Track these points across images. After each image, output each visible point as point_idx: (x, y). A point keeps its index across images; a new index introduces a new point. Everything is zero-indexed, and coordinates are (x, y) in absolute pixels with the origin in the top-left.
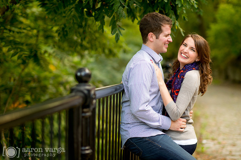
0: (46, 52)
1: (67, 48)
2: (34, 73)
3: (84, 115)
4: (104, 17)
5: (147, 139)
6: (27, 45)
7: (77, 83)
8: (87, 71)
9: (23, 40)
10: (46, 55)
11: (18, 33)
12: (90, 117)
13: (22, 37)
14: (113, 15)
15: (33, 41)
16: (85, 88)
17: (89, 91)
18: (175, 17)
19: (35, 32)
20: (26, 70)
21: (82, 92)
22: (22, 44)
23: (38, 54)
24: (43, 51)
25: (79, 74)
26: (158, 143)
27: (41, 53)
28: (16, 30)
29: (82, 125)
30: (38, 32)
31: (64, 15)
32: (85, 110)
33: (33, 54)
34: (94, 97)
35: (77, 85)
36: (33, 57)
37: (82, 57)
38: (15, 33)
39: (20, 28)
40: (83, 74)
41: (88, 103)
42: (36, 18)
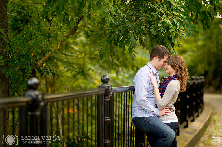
0: (90, 69)
1: (106, 67)
2: (82, 85)
3: (105, 100)
4: (124, 46)
5: (144, 119)
6: (77, 64)
7: (102, 83)
8: (107, 77)
9: (74, 61)
10: (90, 71)
11: (71, 56)
12: (109, 101)
13: (73, 59)
14: (130, 44)
15: (81, 62)
16: (106, 85)
17: (108, 87)
18: (171, 45)
19: (83, 55)
20: (77, 83)
21: (104, 87)
22: (74, 64)
23: (85, 71)
24: (88, 69)
25: (103, 78)
26: (150, 121)
27: (87, 70)
28: (69, 54)
29: (105, 105)
30: (85, 55)
31: (101, 44)
32: (106, 97)
33: (81, 71)
34: (111, 90)
35: (102, 84)
36: (81, 73)
37: (117, 73)
38: (69, 56)
39: (72, 53)
40: (105, 78)
41: (107, 93)
42: (84, 45)
